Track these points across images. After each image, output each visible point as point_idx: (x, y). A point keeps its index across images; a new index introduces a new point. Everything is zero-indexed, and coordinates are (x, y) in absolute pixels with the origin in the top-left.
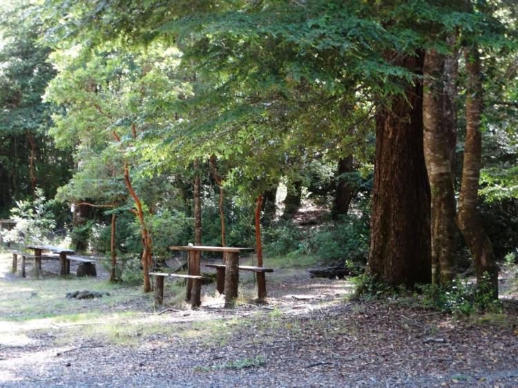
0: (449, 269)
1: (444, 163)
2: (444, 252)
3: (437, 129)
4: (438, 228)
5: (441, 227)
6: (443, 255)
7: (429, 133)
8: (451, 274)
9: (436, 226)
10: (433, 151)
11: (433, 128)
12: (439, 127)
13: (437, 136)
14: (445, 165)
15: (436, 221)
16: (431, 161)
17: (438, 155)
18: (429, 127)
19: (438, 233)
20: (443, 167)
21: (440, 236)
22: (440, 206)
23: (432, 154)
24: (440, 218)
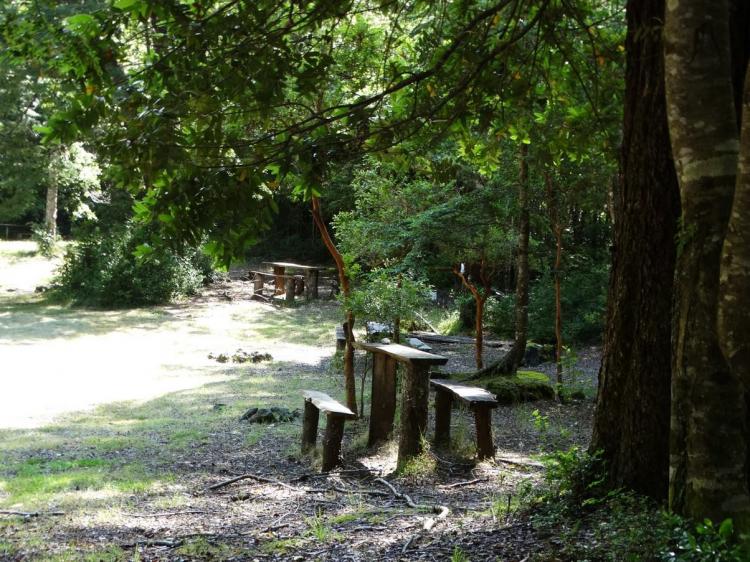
0: (709, 476)
1: (719, 148)
2: (697, 420)
3: (697, 41)
4: (686, 347)
5: (693, 343)
6: (694, 431)
7: (675, 57)
8: (716, 491)
9: (680, 341)
10: (685, 110)
11: (684, 41)
12: (705, 37)
13: (696, 64)
14: (720, 154)
15: (683, 323)
16: (682, 141)
17: (699, 124)
18: (673, 39)
19: (685, 363)
20: (715, 159)
21: (690, 370)
22: (696, 279)
23: (683, 120)
24: (690, 315)
